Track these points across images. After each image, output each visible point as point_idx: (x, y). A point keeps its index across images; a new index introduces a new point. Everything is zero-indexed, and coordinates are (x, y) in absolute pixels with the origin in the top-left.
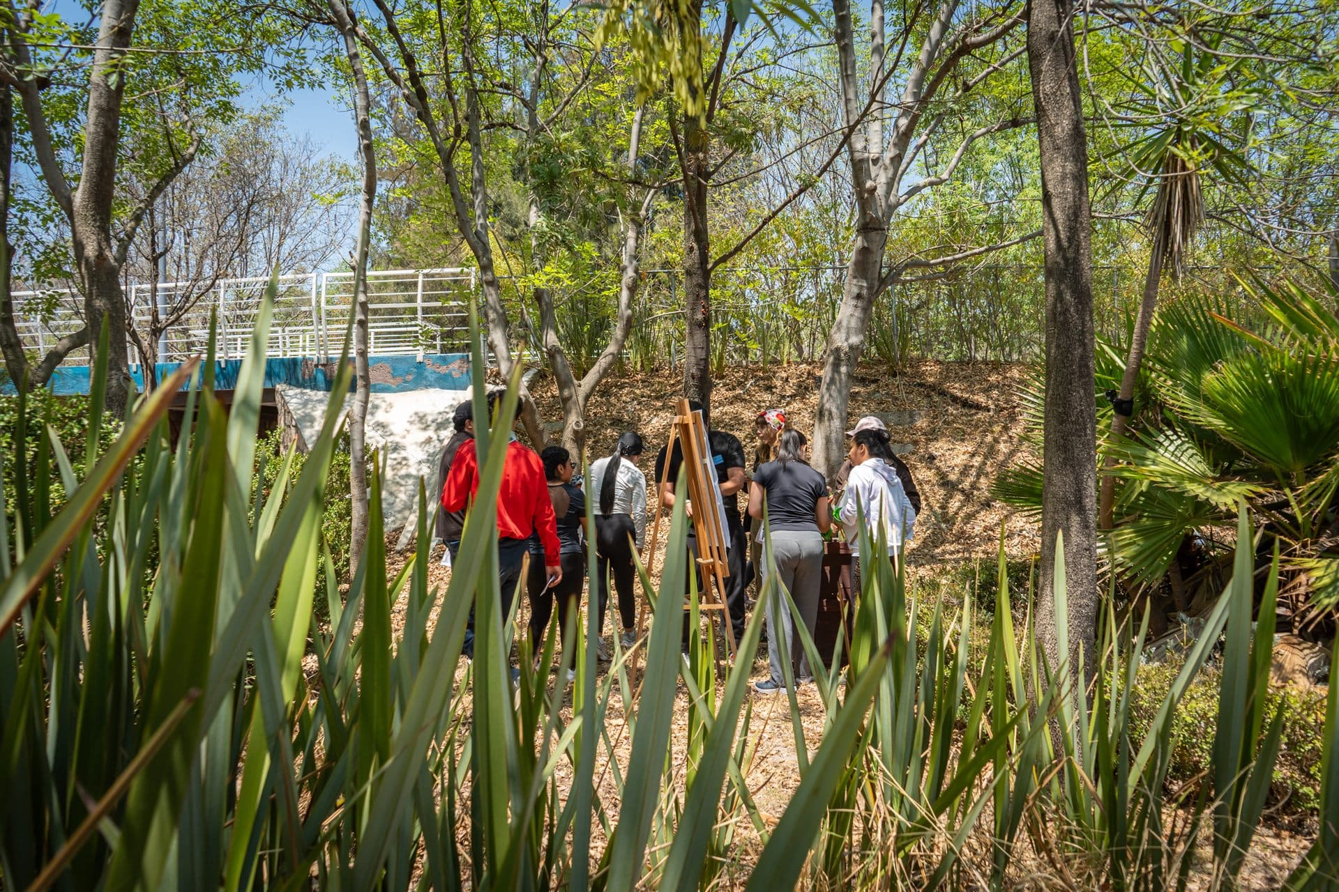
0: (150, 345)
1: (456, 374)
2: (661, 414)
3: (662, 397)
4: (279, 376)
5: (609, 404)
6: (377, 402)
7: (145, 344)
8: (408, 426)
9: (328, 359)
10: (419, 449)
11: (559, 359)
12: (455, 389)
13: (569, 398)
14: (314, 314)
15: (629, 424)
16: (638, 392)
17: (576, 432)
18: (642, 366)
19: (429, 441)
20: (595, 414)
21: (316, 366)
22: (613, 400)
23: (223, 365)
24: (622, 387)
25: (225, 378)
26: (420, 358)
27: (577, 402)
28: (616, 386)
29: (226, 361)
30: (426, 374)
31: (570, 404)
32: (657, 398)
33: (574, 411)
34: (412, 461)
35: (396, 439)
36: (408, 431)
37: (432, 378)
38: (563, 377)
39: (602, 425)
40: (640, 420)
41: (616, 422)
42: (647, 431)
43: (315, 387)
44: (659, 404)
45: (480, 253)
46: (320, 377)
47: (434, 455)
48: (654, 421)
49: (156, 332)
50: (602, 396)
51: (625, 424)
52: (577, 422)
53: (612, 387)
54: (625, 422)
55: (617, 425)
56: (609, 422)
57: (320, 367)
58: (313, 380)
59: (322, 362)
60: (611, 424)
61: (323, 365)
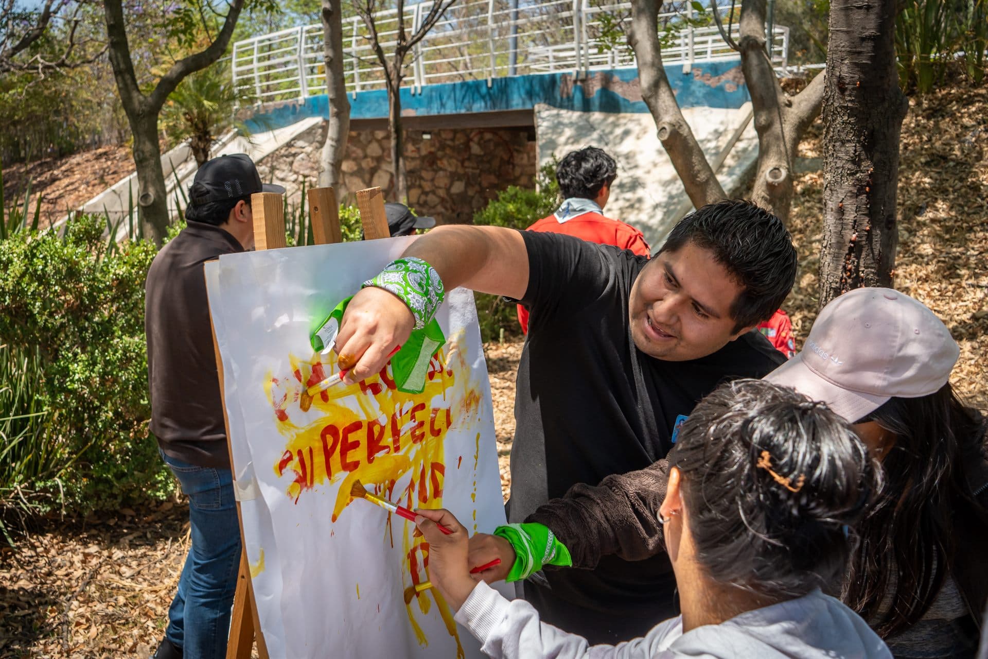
0: (395, 66)
1: (730, 88)
4: (538, 95)
5: (938, 130)
6: (630, 126)
7: (391, 64)
9: (588, 74)
10: (661, 189)
11: (754, 59)
12: (727, 107)
13: (768, 127)
14: (575, 20)
15: (958, 163)
17: (770, 187)
21: (575, 82)
22: (945, 122)
23: (490, 85)
24: (970, 102)
25: (491, 98)
26: (687, 69)
27: (781, 136)
28: (960, 100)
29: (493, 80)
30: (693, 87)
33: (774, 150)
34: (647, 205)
35: (638, 173)
36: (655, 165)
37: (700, 92)
38: (759, 91)
40: (979, 157)
41: (937, 160)
43: (571, 108)
46: (578, 96)
49: (402, 51)
50: (928, 118)
51: (952, 164)
52: (775, 169)
53: (951, 101)
54: (953, 160)
55: (936, 166)
56: (923, 160)
57: (579, 83)
58: (570, 99)
59: (582, 77)
60: (927, 164)
61: (583, 81)
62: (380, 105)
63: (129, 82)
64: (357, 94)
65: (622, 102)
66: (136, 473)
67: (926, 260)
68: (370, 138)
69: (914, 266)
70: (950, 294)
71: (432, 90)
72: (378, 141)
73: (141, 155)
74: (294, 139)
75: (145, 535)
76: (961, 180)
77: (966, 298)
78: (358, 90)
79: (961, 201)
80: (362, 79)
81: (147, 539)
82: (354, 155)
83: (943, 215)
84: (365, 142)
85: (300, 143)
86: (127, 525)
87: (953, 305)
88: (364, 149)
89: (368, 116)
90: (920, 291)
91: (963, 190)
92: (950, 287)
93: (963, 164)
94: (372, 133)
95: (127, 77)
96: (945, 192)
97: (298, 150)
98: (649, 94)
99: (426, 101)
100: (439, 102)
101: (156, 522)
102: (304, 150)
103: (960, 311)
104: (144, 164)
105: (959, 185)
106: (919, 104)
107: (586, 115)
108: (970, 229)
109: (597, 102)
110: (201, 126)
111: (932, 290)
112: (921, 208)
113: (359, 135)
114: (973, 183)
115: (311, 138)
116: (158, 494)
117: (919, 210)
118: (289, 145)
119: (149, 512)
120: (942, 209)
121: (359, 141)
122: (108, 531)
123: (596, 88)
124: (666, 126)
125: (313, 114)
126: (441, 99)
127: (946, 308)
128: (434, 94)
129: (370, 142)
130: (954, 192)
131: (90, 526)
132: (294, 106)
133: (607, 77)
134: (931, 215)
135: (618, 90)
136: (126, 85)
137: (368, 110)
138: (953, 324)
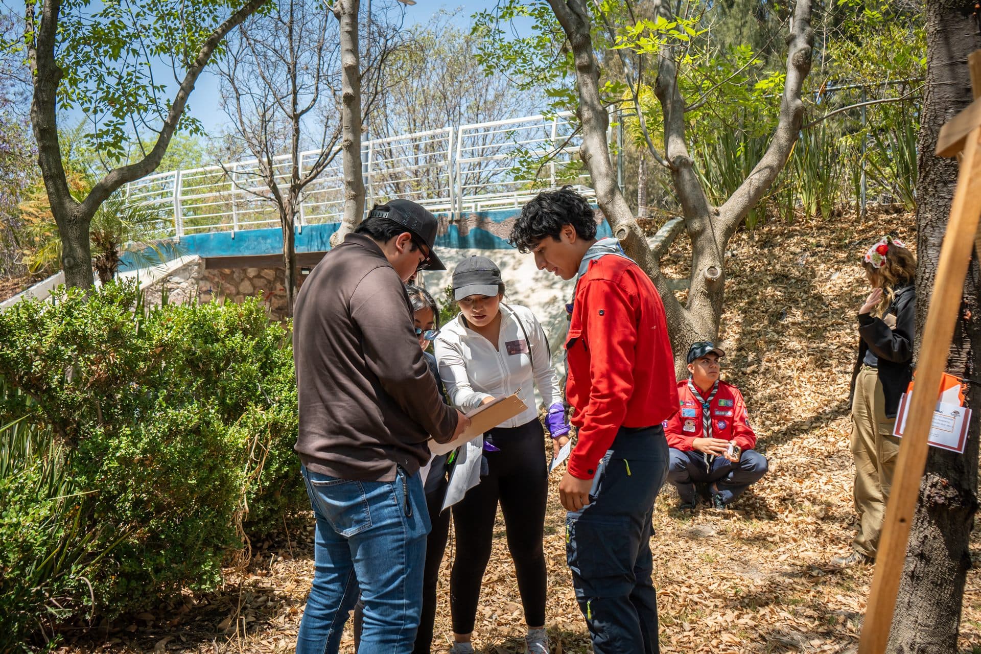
0: (289, 201)
2: (846, 268)
3: (846, 246)
5: (773, 256)
7: (285, 200)
8: (532, 284)
9: (462, 215)
10: (541, 310)
11: (686, 175)
13: (701, 232)
15: (798, 280)
16: (812, 240)
17: (709, 283)
18: (818, 210)
19: (554, 300)
20: (752, 269)
21: (451, 222)
22: (777, 251)
24: (791, 235)
27: (713, 240)
28: (782, 234)
31: (702, 241)
32: (839, 248)
33: (707, 251)
36: (533, 291)
38: (692, 202)
39: (760, 282)
40: (814, 275)
41: (781, 278)
42: (826, 290)
43: (448, 245)
44: (842, 255)
45: (573, 28)
46: (454, 234)
47: (555, 317)
48: (834, 277)
49: (296, 189)
50: (762, 247)
51: (793, 281)
52: (711, 267)
53: (776, 236)
54: (793, 278)
55: (781, 282)
56: (770, 279)
57: (454, 223)
58: (448, 236)
59: (456, 217)
60: (773, 281)
61: (457, 221)
62: (259, 243)
63: (61, 187)
64: (235, 234)
65: (497, 240)
66: (174, 565)
67: (798, 353)
68: (242, 276)
69: (791, 359)
70: (825, 379)
71: (312, 229)
72: (250, 279)
73: (72, 261)
74: (170, 275)
75: (179, 639)
76: (805, 292)
77: (840, 382)
78: (236, 230)
79: (810, 308)
80: (239, 220)
81: (183, 643)
82: (228, 292)
83: (799, 319)
84: (237, 280)
85: (176, 279)
86: (152, 630)
87: (832, 388)
88: (237, 286)
89: (247, 254)
90: (802, 379)
91: (810, 300)
92: (824, 375)
93: (802, 280)
94: (245, 271)
95: (59, 182)
96: (795, 302)
97: (174, 286)
98: (606, 201)
99: (306, 239)
100: (319, 240)
101: (184, 625)
102: (180, 286)
103: (838, 392)
104: (75, 271)
105: (805, 296)
106: (751, 238)
107: (462, 251)
108: (825, 329)
109: (472, 241)
110: (108, 246)
111: (811, 377)
112: (782, 314)
113: (233, 272)
114: (815, 294)
115: (187, 274)
116: (203, 587)
117: (781, 316)
118: (164, 280)
119: (169, 615)
120: (797, 316)
121: (233, 279)
122: (131, 639)
123: (471, 226)
124: (625, 228)
125: (188, 251)
126: (321, 238)
127: (826, 390)
128: (314, 233)
129: (242, 280)
130: (803, 301)
131: (112, 635)
132: (169, 244)
133: (482, 217)
134: (790, 320)
135: (492, 229)
136: (57, 190)
137: (247, 248)
138: (836, 403)
